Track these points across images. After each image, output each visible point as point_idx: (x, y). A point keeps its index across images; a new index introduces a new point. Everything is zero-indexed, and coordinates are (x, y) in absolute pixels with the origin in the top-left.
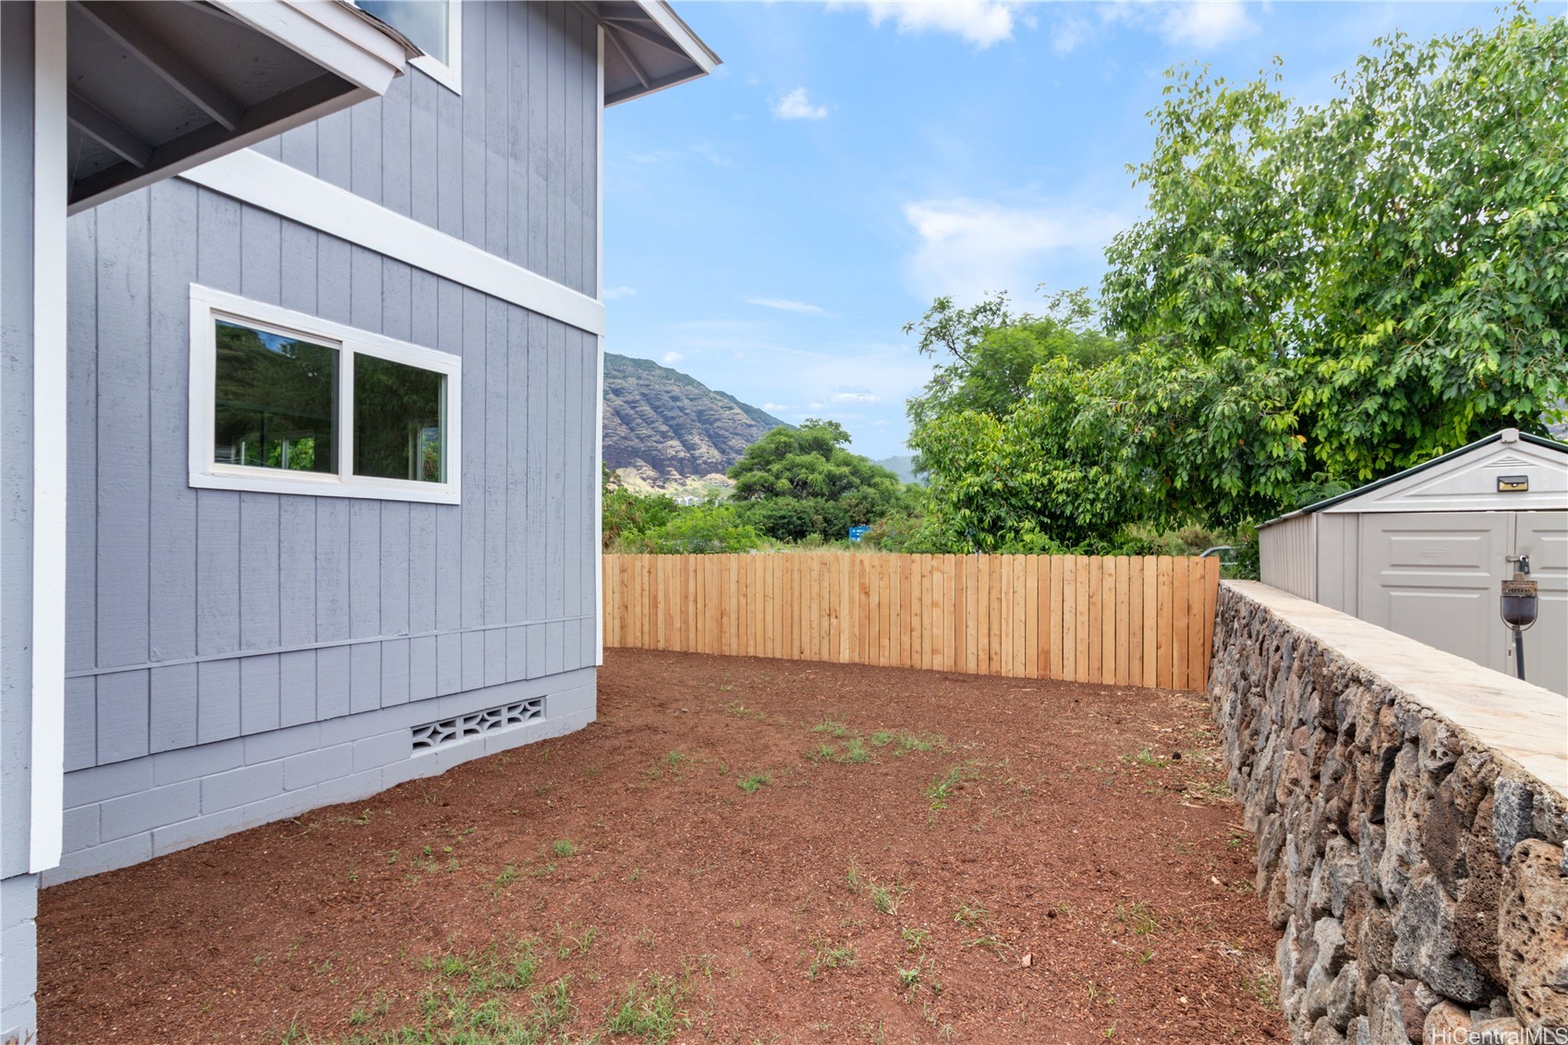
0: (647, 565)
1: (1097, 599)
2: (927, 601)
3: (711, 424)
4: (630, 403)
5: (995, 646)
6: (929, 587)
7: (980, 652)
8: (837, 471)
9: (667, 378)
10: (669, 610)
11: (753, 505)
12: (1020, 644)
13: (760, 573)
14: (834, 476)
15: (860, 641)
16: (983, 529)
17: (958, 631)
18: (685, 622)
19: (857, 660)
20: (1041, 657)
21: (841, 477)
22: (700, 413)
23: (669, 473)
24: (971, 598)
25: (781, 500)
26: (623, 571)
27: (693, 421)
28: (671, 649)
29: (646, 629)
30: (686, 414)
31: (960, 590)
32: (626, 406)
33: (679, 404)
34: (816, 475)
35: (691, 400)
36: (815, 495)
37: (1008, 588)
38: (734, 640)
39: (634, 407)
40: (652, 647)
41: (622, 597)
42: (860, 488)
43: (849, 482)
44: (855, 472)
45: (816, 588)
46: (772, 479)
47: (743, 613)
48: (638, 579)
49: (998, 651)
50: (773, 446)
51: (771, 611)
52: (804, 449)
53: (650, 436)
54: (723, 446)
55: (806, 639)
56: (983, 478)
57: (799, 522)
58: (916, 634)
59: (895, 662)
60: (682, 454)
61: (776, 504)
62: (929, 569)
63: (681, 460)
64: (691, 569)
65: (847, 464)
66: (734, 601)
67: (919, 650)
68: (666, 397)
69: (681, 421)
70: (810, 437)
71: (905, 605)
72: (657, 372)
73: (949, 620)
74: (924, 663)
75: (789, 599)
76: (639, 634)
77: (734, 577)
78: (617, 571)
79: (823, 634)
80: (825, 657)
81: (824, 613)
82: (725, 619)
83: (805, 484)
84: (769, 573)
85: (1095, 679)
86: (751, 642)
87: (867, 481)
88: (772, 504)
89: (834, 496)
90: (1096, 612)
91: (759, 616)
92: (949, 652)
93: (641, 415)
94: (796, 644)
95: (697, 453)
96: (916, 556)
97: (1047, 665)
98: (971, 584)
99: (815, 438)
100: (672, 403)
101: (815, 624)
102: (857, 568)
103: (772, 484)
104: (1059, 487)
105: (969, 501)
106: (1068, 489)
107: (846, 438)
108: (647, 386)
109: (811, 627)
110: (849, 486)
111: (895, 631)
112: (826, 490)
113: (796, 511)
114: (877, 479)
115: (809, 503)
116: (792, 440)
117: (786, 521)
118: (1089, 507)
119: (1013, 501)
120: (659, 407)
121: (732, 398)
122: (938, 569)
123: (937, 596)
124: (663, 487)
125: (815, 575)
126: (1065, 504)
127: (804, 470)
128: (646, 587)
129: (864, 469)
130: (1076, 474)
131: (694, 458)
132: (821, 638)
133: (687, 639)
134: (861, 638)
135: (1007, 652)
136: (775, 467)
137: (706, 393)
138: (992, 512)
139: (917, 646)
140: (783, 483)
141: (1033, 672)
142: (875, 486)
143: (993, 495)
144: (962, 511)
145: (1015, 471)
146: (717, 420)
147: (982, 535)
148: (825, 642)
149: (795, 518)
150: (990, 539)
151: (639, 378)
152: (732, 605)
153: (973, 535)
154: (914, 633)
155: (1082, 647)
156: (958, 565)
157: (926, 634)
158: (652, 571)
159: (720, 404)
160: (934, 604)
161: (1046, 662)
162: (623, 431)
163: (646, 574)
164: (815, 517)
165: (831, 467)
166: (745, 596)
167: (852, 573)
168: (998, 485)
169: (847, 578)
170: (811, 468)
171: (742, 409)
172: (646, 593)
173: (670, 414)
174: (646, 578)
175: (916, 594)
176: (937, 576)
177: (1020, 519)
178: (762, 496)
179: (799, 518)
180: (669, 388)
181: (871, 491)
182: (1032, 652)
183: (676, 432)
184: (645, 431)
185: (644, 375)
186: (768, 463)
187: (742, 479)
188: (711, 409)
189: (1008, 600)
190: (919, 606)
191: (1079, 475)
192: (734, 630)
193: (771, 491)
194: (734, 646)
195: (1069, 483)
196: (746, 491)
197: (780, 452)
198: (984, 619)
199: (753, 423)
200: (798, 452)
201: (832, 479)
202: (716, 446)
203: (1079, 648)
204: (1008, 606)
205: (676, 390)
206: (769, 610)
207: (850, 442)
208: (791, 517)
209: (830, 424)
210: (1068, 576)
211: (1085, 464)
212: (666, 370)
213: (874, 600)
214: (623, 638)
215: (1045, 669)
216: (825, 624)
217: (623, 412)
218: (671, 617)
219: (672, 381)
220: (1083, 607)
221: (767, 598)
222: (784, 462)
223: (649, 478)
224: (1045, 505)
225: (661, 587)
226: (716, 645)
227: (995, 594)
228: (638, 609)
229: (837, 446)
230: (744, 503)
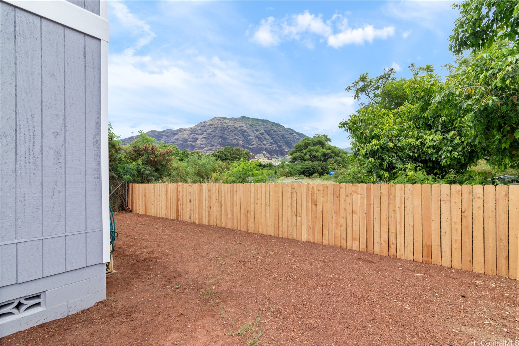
0: (218, 189)
1: (468, 213)
2: (349, 210)
3: (286, 139)
4: (261, 134)
5: (392, 240)
6: (350, 202)
7: (383, 242)
8: (326, 151)
9: (272, 125)
10: (226, 209)
11: (297, 164)
12: (409, 239)
13: (263, 193)
14: (325, 153)
15: (313, 230)
16: (383, 169)
17: (368, 228)
18: (233, 215)
19: (311, 240)
20: (425, 249)
21: (328, 154)
22: (283, 136)
23: (273, 155)
24: (377, 210)
25: (306, 162)
26: (209, 191)
27: (281, 138)
28: (227, 227)
29: (218, 217)
30: (278, 136)
31: (369, 205)
32: (260, 135)
33: (276, 133)
34: (319, 153)
35: (280, 132)
36: (318, 160)
37: (401, 204)
38: (253, 225)
39: (262, 135)
40: (220, 226)
41: (209, 203)
42: (335, 157)
43: (330, 156)
44: (333, 152)
45: (290, 201)
46: (303, 155)
47: (256, 212)
48: (214, 194)
49: (394, 242)
50: (303, 144)
51: (269, 212)
52: (315, 145)
53: (267, 144)
54: (290, 146)
55: (285, 227)
56: (382, 141)
57: (312, 170)
58: (343, 228)
59: (331, 243)
60: (277, 149)
61: (304, 164)
62: (350, 192)
63: (277, 151)
64: (235, 191)
65: (330, 149)
66: (252, 206)
67: (345, 238)
68: (272, 131)
69: (277, 138)
70: (317, 141)
71: (337, 212)
72: (269, 123)
73: (363, 222)
74: (348, 245)
75: (277, 206)
76: (215, 219)
77: (252, 195)
78: (207, 191)
79: (294, 225)
80: (295, 237)
81: (294, 214)
82: (249, 214)
83: (315, 157)
84: (268, 192)
85: (467, 267)
86: (260, 227)
87: (337, 155)
88: (303, 164)
89: (325, 160)
90: (467, 222)
91: (264, 214)
92: (363, 240)
93: (264, 137)
94: (281, 229)
95: (282, 148)
96: (343, 185)
97: (430, 254)
98: (376, 202)
99: (318, 141)
100: (274, 133)
101: (289, 220)
102: (310, 192)
103: (303, 157)
104: (427, 145)
105: (373, 153)
106: (434, 145)
107: (330, 140)
108: (266, 128)
109: (288, 221)
110: (331, 157)
111: (331, 226)
112: (322, 159)
113: (311, 166)
114: (341, 154)
115: (316, 163)
116: (310, 142)
117: (308, 169)
118: (449, 155)
119: (400, 154)
120: (270, 134)
121: (293, 130)
122: (356, 192)
123: (356, 208)
124: (271, 160)
125: (289, 194)
126: (432, 154)
127: (314, 152)
128: (218, 198)
129: (336, 151)
130: (438, 137)
131: (281, 150)
132: (293, 227)
133: (234, 223)
134: (313, 229)
135: (401, 244)
136: (304, 151)
137: (285, 129)
138: (387, 160)
139: (343, 235)
140: (307, 157)
141: (419, 257)
142: (340, 156)
143: (388, 151)
144: (370, 159)
145: (401, 138)
146: (288, 137)
147: (382, 172)
148: (295, 229)
149: (311, 168)
150: (386, 174)
151: (264, 126)
152: (251, 207)
153: (377, 172)
154: (342, 228)
155: (456, 246)
156: (368, 190)
157: (349, 229)
158: (220, 191)
159: (289, 132)
160: (353, 212)
161: (428, 252)
162: (259, 142)
163: (217, 192)
164: (318, 168)
165: (324, 150)
166: (257, 204)
167: (307, 194)
168: (391, 145)
169: (305, 196)
170: (317, 151)
171: (296, 134)
172: (218, 201)
173: (273, 136)
174: (217, 194)
175: (343, 206)
176: (355, 196)
177: (404, 163)
178: (300, 161)
179: (313, 168)
180: (273, 128)
181: (339, 158)
182: (418, 245)
183: (275, 142)
184: (265, 142)
185: (265, 125)
186: (302, 150)
187: (293, 156)
188: (286, 134)
189: (401, 212)
190: (344, 213)
191: (441, 137)
192: (252, 220)
193: (303, 159)
194: (253, 228)
195: (435, 141)
196: (294, 160)
197: (306, 146)
198: (385, 222)
199: (300, 138)
200: (312, 146)
201: (324, 155)
202: (288, 146)
203: (454, 246)
204: (401, 215)
205: (275, 129)
206: (268, 211)
207: (331, 141)
208: (310, 168)
209: (324, 135)
210: (444, 198)
211: (443, 132)
212: (272, 122)
213: (320, 208)
214: (209, 221)
215: (428, 257)
216: (294, 220)
217: (259, 137)
218: (227, 213)
219: (274, 126)
220: (456, 218)
221: (267, 206)
222: (307, 149)
223: (267, 157)
224: (419, 156)
225: (223, 198)
226: (245, 227)
227: (392, 208)
228: (215, 208)
229: (326, 143)
230: (294, 164)
